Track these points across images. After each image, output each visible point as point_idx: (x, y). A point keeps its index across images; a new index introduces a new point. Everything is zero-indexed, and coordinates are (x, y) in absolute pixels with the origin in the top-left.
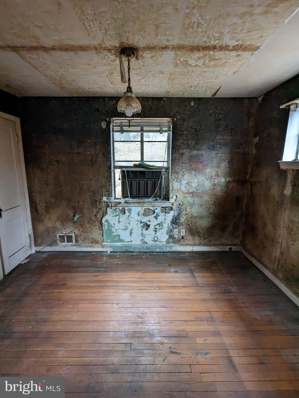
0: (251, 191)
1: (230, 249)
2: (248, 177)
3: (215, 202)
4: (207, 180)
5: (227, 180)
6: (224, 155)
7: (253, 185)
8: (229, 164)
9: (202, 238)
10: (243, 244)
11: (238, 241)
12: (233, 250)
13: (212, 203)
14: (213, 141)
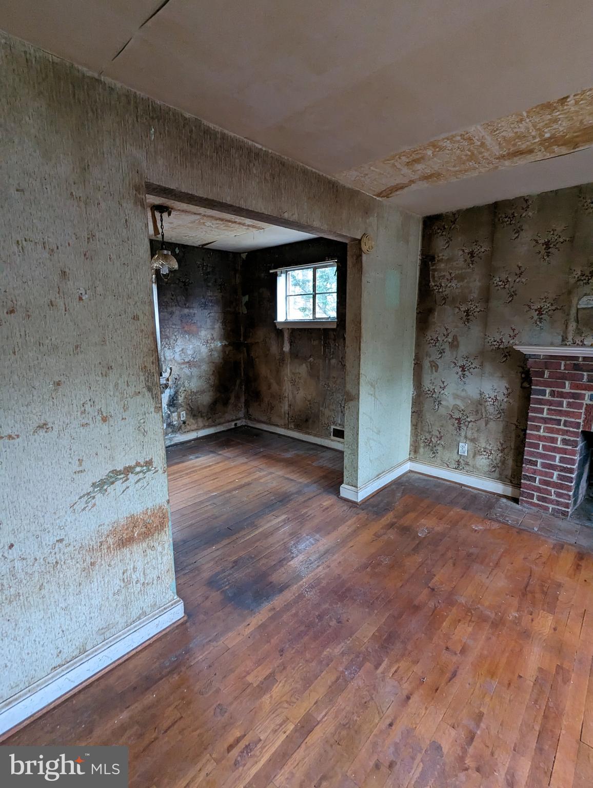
0: (248, 354)
1: (236, 424)
2: (242, 339)
3: (214, 371)
4: (203, 345)
5: (223, 344)
6: (217, 315)
7: (249, 347)
8: (222, 325)
9: (206, 419)
10: (248, 416)
11: (241, 414)
12: (239, 425)
13: (211, 373)
14: (204, 298)
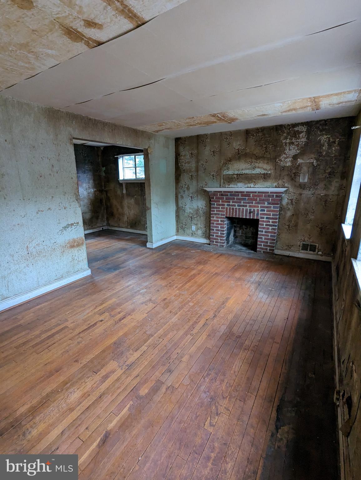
0: (107, 195)
1: (103, 228)
2: (103, 188)
3: (90, 203)
4: (85, 191)
5: (94, 190)
6: (90, 176)
7: (107, 192)
8: (93, 181)
9: (88, 225)
10: (108, 224)
11: (105, 224)
12: (104, 229)
13: (89, 203)
14: (84, 169)
